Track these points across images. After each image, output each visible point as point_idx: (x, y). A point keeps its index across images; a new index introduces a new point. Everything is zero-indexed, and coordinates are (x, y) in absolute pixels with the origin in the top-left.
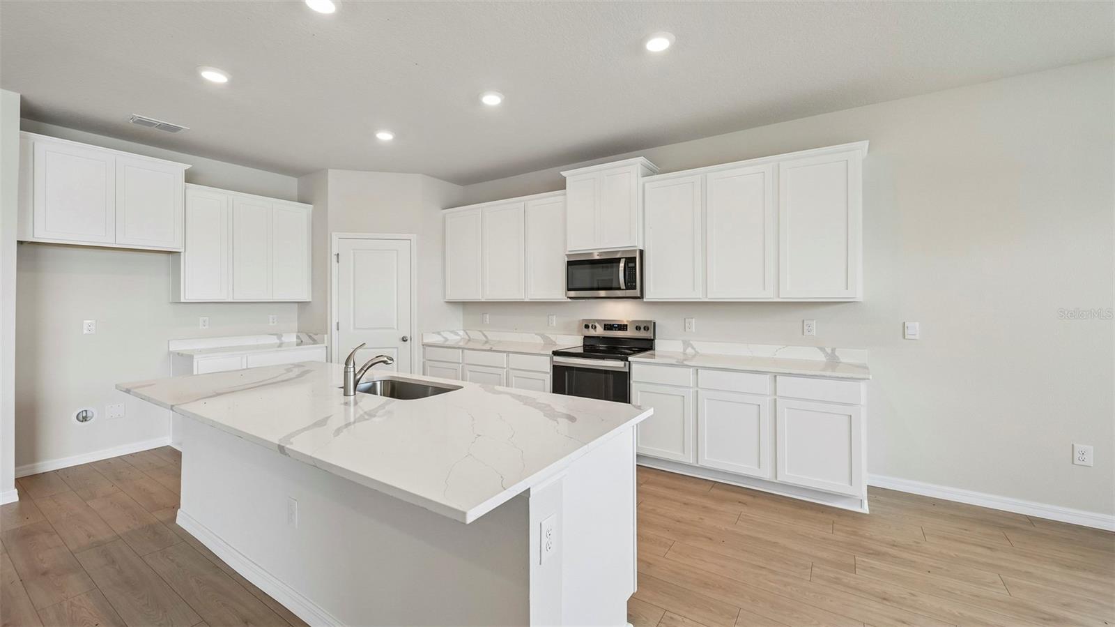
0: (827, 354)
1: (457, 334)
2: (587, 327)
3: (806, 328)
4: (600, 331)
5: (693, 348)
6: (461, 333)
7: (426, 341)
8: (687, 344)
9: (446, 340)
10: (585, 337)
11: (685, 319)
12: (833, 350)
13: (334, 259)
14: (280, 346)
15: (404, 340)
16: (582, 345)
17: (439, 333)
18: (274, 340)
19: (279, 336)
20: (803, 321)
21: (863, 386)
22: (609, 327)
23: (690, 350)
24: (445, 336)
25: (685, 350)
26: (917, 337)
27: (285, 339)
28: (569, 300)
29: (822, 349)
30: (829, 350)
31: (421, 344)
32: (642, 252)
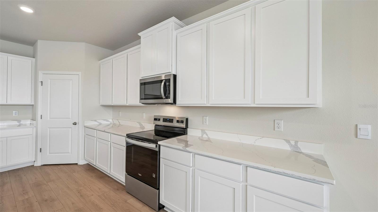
0: (291, 145)
1: (108, 121)
2: (155, 119)
3: (276, 125)
4: (161, 123)
5: (207, 135)
6: (111, 120)
7: (86, 125)
8: (203, 131)
9: (100, 124)
10: (156, 125)
11: (203, 117)
12: (296, 142)
13: (40, 84)
14: (19, 126)
15: (75, 124)
16: (154, 129)
17: (95, 121)
18: (16, 123)
19: (19, 121)
20: (274, 120)
21: (326, 188)
22: (165, 120)
23: (205, 136)
24: (99, 122)
25: (202, 136)
26: (369, 137)
27: (23, 122)
28: (143, 105)
29: (288, 141)
30: (293, 143)
31: (83, 126)
32: (175, 76)
